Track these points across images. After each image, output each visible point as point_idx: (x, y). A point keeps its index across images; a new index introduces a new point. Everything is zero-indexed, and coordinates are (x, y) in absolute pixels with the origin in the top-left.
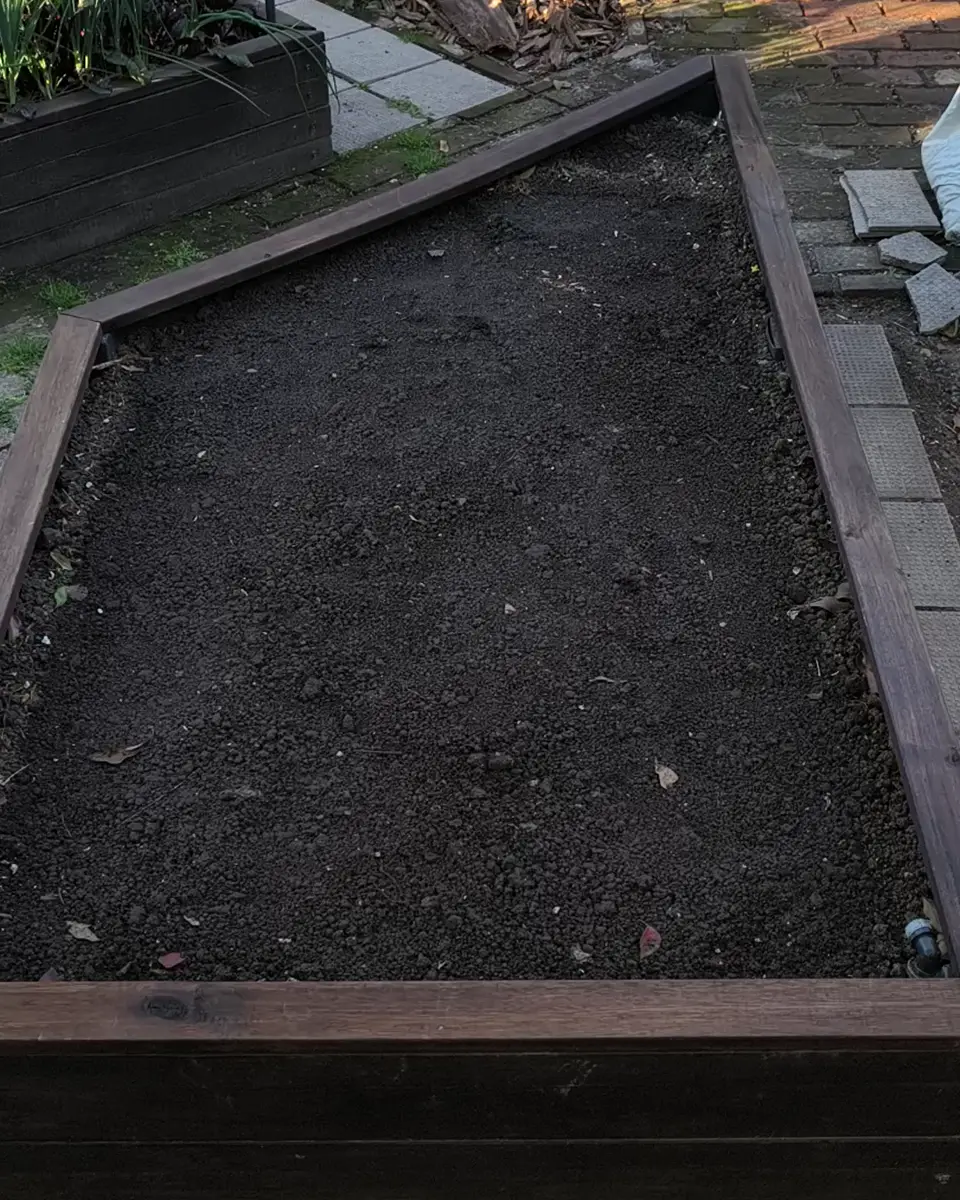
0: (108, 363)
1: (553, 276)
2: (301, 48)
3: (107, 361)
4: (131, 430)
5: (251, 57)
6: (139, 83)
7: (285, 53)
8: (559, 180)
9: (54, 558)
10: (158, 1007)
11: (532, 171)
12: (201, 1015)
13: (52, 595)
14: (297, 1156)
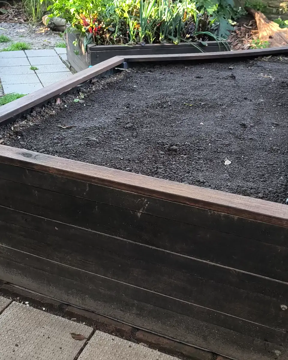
0: (123, 69)
1: (264, 75)
2: (223, 45)
3: (123, 68)
4: (120, 80)
5: (208, 44)
6: (175, 44)
7: (218, 45)
8: (278, 60)
9: (80, 94)
10: (24, 154)
11: (270, 57)
12: (35, 158)
13: (74, 99)
14: (56, 228)
